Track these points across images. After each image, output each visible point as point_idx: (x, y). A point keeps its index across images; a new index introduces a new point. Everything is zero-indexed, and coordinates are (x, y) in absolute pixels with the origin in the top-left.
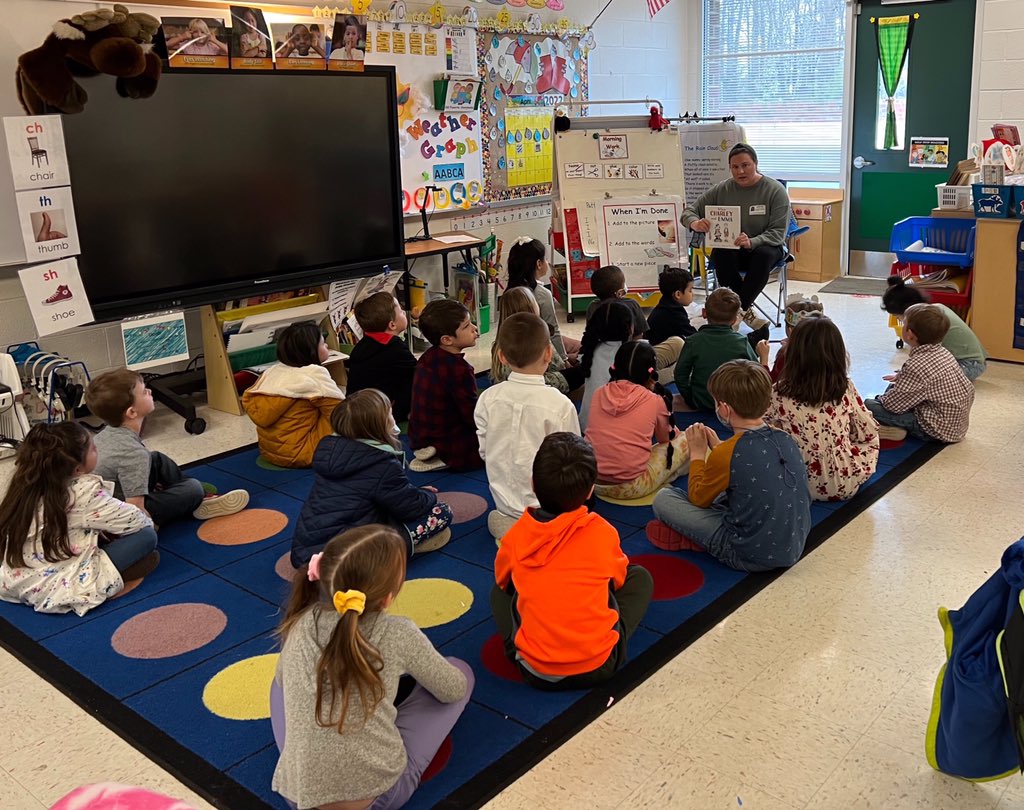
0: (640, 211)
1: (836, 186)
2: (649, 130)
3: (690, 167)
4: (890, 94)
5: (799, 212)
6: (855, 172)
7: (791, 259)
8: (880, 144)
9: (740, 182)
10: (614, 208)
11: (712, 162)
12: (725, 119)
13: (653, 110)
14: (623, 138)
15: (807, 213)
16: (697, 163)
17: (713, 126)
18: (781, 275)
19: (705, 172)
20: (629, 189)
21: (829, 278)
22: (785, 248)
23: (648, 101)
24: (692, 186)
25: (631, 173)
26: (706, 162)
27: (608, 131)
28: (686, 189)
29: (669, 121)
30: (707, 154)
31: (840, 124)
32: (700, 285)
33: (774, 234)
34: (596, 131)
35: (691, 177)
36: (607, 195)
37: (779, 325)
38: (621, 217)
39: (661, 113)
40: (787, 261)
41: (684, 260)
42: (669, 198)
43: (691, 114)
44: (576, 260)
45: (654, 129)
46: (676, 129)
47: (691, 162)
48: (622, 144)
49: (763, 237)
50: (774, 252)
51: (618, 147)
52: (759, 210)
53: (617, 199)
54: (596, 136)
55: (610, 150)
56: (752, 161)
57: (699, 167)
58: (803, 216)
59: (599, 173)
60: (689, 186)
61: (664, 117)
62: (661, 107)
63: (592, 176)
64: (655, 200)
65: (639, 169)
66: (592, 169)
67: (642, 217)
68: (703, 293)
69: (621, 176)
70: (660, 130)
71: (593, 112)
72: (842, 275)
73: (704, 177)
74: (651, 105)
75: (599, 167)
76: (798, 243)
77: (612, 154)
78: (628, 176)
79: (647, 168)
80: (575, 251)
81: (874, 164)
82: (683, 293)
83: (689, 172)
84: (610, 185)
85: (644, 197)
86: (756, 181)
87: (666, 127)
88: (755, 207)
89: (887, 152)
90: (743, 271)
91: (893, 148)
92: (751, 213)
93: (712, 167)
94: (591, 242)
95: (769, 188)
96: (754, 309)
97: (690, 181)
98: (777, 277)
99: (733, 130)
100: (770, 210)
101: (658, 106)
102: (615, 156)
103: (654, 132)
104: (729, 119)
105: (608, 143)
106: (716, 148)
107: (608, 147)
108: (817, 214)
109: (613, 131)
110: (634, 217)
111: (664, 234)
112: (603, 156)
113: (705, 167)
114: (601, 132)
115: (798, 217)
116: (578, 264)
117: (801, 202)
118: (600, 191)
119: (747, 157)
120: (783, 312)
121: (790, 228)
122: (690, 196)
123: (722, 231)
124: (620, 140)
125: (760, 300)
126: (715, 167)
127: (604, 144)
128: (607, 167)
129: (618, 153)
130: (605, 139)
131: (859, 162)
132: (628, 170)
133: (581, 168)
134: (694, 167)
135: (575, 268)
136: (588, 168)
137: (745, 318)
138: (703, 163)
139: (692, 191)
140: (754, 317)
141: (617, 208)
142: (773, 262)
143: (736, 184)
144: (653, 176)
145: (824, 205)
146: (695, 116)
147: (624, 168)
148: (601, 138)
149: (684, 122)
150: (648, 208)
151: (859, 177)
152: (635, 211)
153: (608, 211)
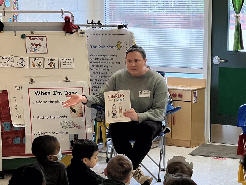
0: (56, 93)
1: (201, 77)
2: (63, 33)
3: (94, 61)
4: (238, 11)
5: (174, 95)
6: (213, 66)
7: (168, 131)
8: (231, 47)
9: (132, 72)
10: (36, 91)
11: (110, 57)
12: (119, 27)
13: (67, 19)
14: (44, 38)
15: (180, 96)
16: (100, 57)
17: (112, 31)
18: (161, 142)
19: (105, 64)
20: (48, 76)
21: (197, 144)
22: (164, 123)
23: (62, 12)
24: (96, 75)
25: (50, 64)
26: (106, 57)
27: (32, 33)
28: (91, 76)
29: (78, 27)
30: (107, 51)
31: (203, 30)
32: (102, 149)
33: (156, 113)
34: (23, 33)
35: (96, 68)
36: (32, 80)
37: (160, 181)
38: (41, 97)
39: (73, 21)
40: (165, 132)
41: (90, 130)
42: (79, 83)
43: (96, 21)
44: (7, 130)
45: (67, 32)
46: (83, 33)
47: (95, 57)
48: (43, 43)
49: (148, 114)
50: (155, 126)
51: (40, 45)
52: (146, 94)
53: (39, 84)
54: (23, 37)
55: (34, 47)
56: (142, 59)
57: (101, 61)
58: (178, 98)
59: (25, 64)
60: (93, 75)
61: (75, 23)
62: (73, 16)
63: (20, 66)
64: (67, 85)
65: (56, 62)
66: (20, 61)
67: (58, 98)
68: (104, 155)
69: (42, 66)
70: (72, 33)
71: (23, 19)
72: (206, 143)
73: (105, 68)
74: (65, 15)
75: (25, 59)
76: (174, 118)
77: (35, 50)
78: (47, 66)
79: (62, 61)
80: (6, 123)
81: (227, 61)
82: (90, 159)
83: (93, 64)
84: (33, 73)
85: (59, 83)
86: (144, 73)
87: (77, 31)
88: (143, 92)
89: (236, 53)
90: (132, 140)
91: (240, 50)
92: (140, 96)
93: (111, 61)
94: (18, 116)
95: (154, 79)
96: (141, 168)
97: (94, 71)
98: (158, 143)
99: (126, 34)
100: (154, 95)
101: (70, 16)
102: (37, 51)
103: (67, 34)
104: (122, 26)
105: (33, 42)
106: (113, 47)
107: (33, 45)
108: (187, 97)
109: (36, 33)
110: (51, 97)
111: (74, 111)
112: (28, 51)
113: (106, 61)
114: (27, 33)
115: (174, 99)
116: (7, 133)
117: (175, 88)
118: (26, 77)
119: (138, 55)
120: (163, 170)
121: (168, 108)
122: (94, 82)
123: (117, 110)
124: (42, 40)
125: (146, 161)
126: (112, 61)
127: (29, 42)
128: (32, 60)
129: (40, 49)
130: (30, 39)
131: (216, 60)
132: (47, 62)
133: (12, 60)
134: (97, 61)
135: (5, 136)
136: (17, 60)
137: (135, 175)
138: (104, 58)
139: (96, 78)
140: (141, 175)
141: (39, 90)
142: (155, 133)
143: (129, 74)
144: (66, 67)
145: (192, 91)
146: (99, 23)
147: (44, 60)
148: (27, 38)
149: (91, 27)
150: (62, 91)
151: (217, 71)
152: (52, 93)
153: (32, 92)
